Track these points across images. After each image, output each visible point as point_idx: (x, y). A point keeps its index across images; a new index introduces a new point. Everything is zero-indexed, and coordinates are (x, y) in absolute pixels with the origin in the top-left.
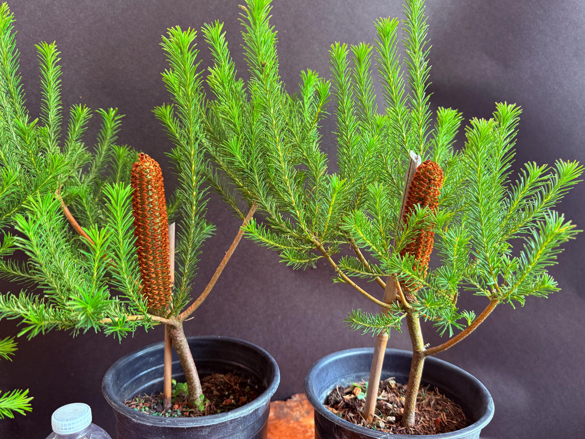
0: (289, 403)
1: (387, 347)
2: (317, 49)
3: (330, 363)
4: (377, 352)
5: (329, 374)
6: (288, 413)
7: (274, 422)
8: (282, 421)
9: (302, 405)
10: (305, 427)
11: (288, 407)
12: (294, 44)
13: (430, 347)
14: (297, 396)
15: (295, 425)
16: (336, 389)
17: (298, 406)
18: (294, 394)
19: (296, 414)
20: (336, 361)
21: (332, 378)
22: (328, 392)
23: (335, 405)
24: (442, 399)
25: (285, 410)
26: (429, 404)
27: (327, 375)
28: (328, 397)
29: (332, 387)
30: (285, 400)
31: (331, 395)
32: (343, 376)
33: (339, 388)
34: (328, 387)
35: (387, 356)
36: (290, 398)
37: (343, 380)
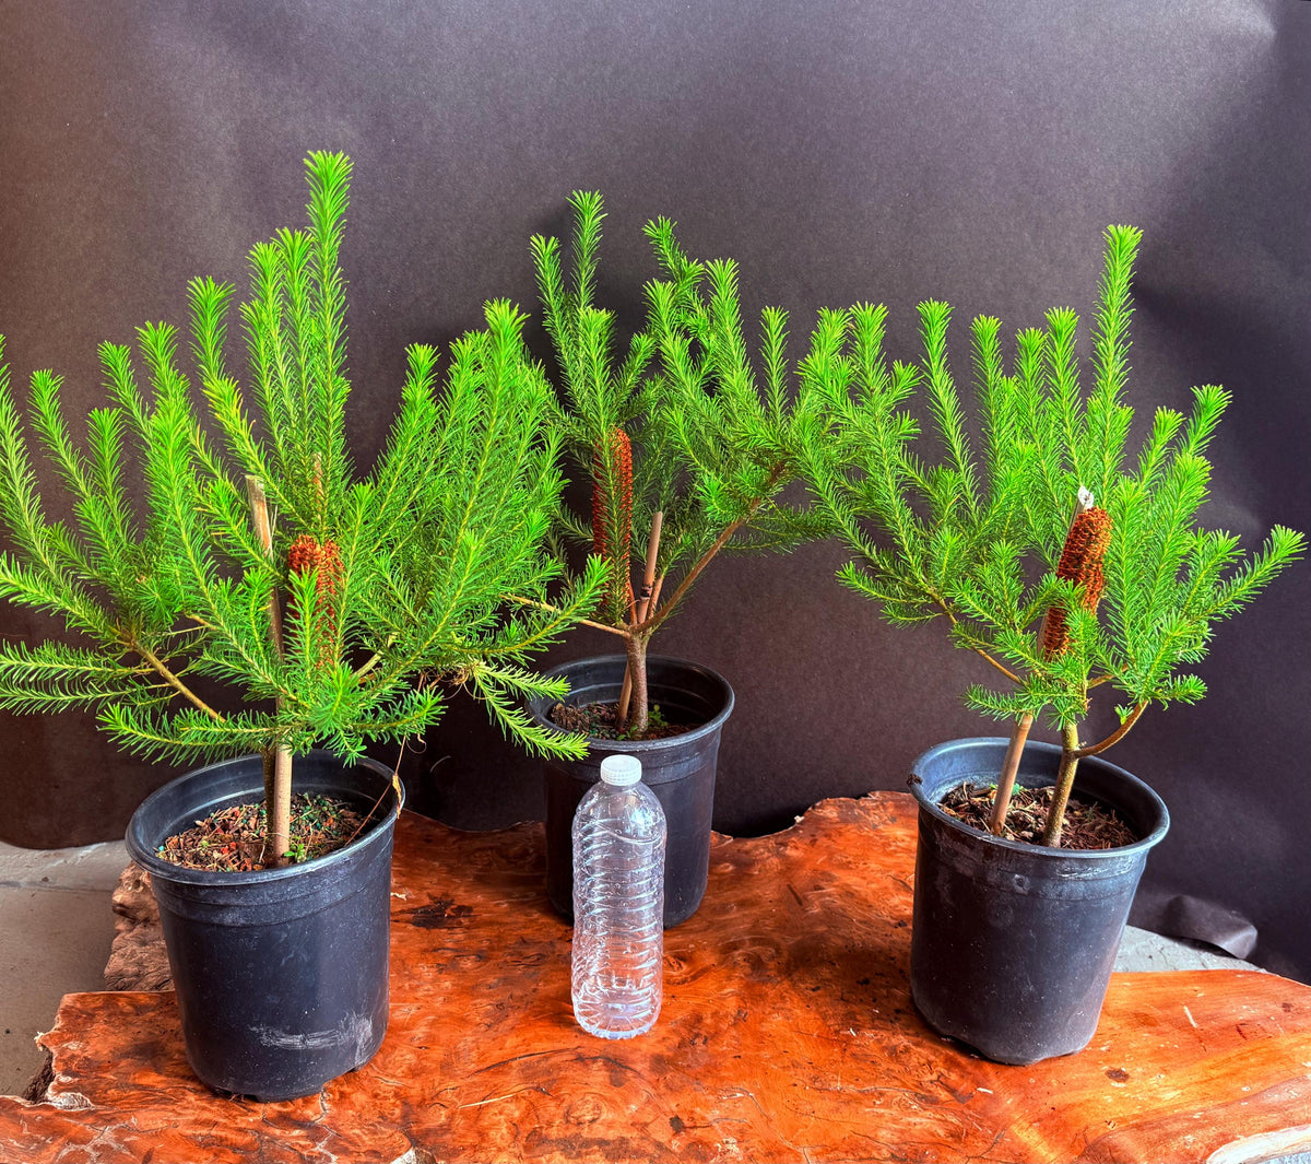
0: (863, 802)
1: (1028, 739)
2: (960, 226)
3: (957, 751)
4: (1013, 744)
5: (955, 765)
6: (860, 816)
7: (838, 826)
8: (849, 827)
9: (884, 807)
10: (887, 838)
11: (861, 808)
12: (920, 215)
13: (1086, 746)
14: (877, 793)
15: (871, 835)
16: (962, 787)
17: (877, 807)
18: (873, 790)
19: (873, 819)
20: (968, 749)
21: (959, 771)
22: (949, 788)
23: (956, 806)
24: (1117, 826)
25: (856, 811)
26: (1092, 828)
27: (950, 765)
28: (947, 795)
29: (957, 783)
30: (858, 798)
31: (952, 792)
32: (976, 772)
33: (968, 786)
34: (950, 782)
35: (1027, 751)
36: (866, 796)
37: (977, 777)
